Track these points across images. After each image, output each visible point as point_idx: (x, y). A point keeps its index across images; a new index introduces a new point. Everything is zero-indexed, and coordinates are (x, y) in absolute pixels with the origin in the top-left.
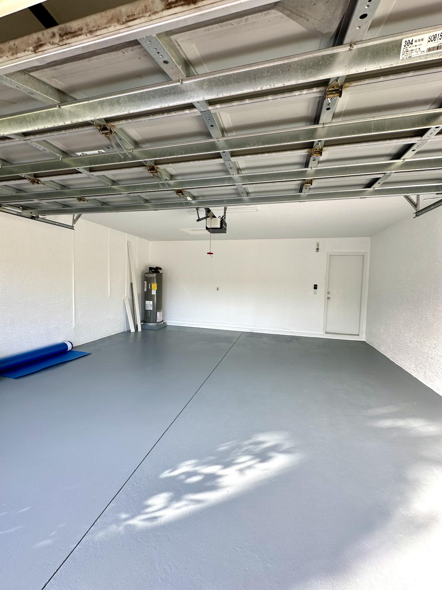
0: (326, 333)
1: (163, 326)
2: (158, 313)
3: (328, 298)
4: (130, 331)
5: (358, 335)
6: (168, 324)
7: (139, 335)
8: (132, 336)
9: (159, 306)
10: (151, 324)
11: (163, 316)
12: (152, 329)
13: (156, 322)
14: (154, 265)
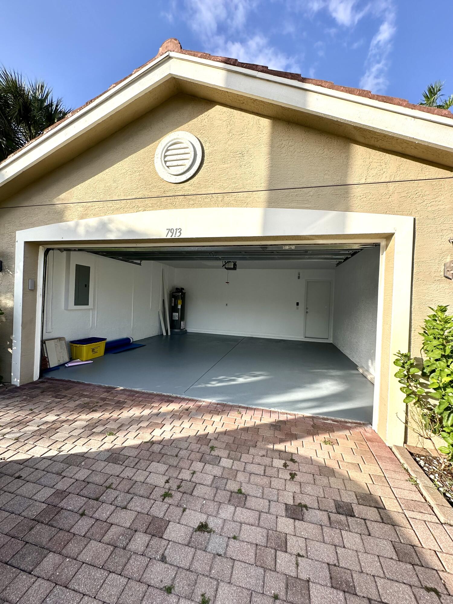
0: (305, 337)
1: (185, 332)
2: (182, 322)
3: (306, 312)
4: (163, 334)
5: (328, 339)
6: (188, 331)
7: (169, 337)
8: (164, 338)
9: (182, 317)
10: (176, 330)
11: (185, 325)
12: (177, 333)
13: (180, 329)
14: (180, 286)
